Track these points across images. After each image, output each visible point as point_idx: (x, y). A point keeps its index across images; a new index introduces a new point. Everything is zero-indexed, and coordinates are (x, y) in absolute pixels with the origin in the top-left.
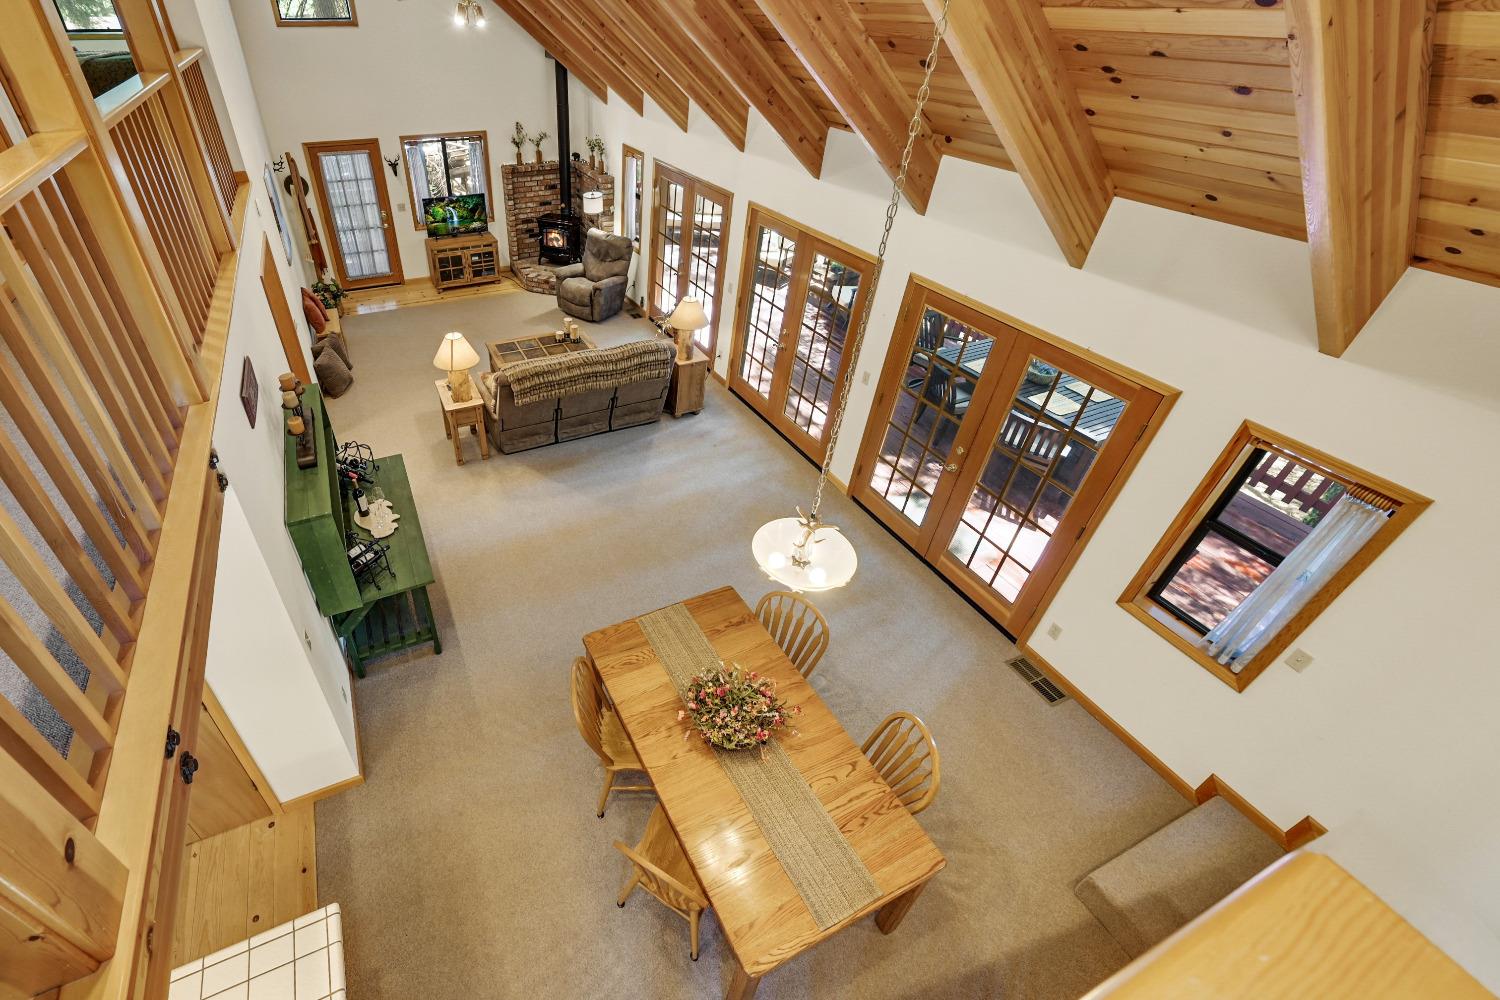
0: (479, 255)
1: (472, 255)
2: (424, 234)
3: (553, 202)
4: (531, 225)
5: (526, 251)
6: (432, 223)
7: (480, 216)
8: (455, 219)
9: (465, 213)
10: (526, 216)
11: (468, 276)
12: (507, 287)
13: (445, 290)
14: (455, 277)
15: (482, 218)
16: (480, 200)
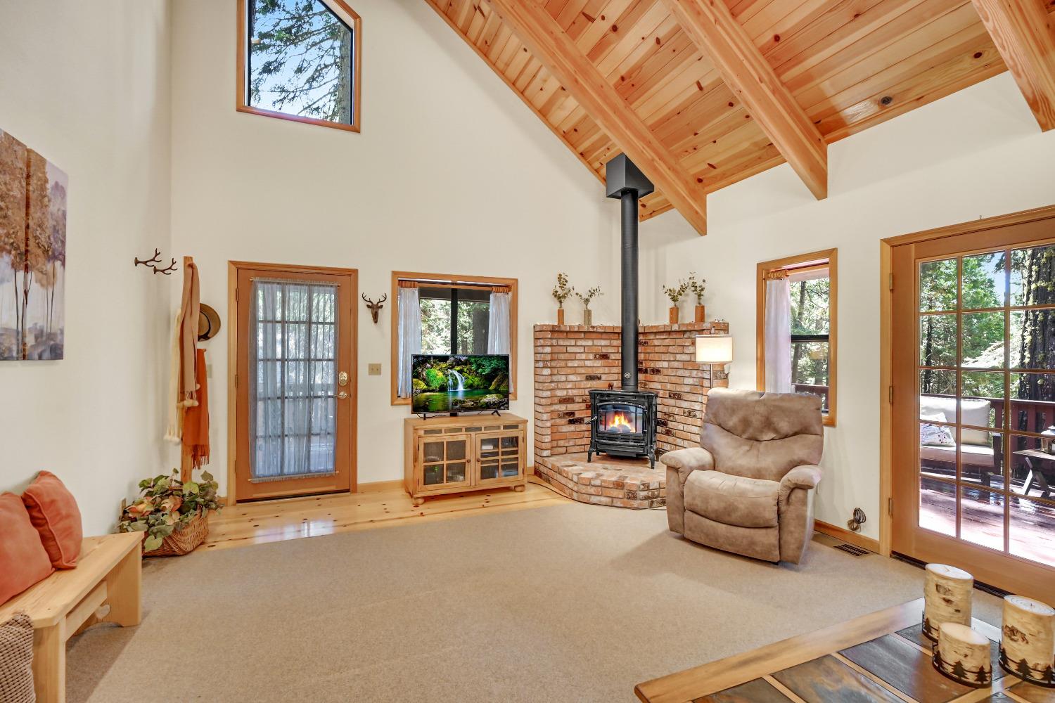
0: (494, 442)
1: (484, 442)
2: (405, 411)
3: (604, 377)
4: (571, 407)
5: (561, 443)
6: (424, 391)
7: (499, 385)
8: (461, 388)
9: (477, 381)
10: (564, 393)
11: (472, 477)
12: (534, 497)
13: (428, 499)
14: (450, 479)
15: (502, 389)
16: (501, 364)
